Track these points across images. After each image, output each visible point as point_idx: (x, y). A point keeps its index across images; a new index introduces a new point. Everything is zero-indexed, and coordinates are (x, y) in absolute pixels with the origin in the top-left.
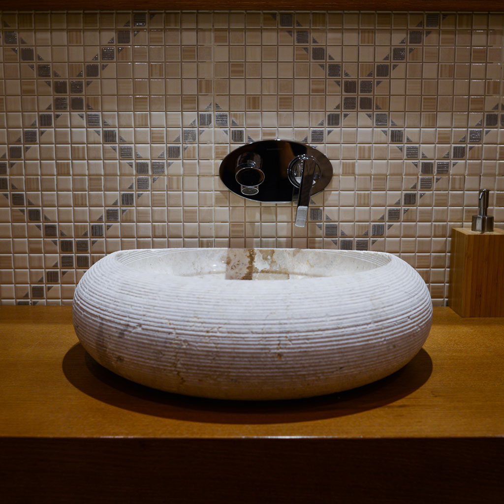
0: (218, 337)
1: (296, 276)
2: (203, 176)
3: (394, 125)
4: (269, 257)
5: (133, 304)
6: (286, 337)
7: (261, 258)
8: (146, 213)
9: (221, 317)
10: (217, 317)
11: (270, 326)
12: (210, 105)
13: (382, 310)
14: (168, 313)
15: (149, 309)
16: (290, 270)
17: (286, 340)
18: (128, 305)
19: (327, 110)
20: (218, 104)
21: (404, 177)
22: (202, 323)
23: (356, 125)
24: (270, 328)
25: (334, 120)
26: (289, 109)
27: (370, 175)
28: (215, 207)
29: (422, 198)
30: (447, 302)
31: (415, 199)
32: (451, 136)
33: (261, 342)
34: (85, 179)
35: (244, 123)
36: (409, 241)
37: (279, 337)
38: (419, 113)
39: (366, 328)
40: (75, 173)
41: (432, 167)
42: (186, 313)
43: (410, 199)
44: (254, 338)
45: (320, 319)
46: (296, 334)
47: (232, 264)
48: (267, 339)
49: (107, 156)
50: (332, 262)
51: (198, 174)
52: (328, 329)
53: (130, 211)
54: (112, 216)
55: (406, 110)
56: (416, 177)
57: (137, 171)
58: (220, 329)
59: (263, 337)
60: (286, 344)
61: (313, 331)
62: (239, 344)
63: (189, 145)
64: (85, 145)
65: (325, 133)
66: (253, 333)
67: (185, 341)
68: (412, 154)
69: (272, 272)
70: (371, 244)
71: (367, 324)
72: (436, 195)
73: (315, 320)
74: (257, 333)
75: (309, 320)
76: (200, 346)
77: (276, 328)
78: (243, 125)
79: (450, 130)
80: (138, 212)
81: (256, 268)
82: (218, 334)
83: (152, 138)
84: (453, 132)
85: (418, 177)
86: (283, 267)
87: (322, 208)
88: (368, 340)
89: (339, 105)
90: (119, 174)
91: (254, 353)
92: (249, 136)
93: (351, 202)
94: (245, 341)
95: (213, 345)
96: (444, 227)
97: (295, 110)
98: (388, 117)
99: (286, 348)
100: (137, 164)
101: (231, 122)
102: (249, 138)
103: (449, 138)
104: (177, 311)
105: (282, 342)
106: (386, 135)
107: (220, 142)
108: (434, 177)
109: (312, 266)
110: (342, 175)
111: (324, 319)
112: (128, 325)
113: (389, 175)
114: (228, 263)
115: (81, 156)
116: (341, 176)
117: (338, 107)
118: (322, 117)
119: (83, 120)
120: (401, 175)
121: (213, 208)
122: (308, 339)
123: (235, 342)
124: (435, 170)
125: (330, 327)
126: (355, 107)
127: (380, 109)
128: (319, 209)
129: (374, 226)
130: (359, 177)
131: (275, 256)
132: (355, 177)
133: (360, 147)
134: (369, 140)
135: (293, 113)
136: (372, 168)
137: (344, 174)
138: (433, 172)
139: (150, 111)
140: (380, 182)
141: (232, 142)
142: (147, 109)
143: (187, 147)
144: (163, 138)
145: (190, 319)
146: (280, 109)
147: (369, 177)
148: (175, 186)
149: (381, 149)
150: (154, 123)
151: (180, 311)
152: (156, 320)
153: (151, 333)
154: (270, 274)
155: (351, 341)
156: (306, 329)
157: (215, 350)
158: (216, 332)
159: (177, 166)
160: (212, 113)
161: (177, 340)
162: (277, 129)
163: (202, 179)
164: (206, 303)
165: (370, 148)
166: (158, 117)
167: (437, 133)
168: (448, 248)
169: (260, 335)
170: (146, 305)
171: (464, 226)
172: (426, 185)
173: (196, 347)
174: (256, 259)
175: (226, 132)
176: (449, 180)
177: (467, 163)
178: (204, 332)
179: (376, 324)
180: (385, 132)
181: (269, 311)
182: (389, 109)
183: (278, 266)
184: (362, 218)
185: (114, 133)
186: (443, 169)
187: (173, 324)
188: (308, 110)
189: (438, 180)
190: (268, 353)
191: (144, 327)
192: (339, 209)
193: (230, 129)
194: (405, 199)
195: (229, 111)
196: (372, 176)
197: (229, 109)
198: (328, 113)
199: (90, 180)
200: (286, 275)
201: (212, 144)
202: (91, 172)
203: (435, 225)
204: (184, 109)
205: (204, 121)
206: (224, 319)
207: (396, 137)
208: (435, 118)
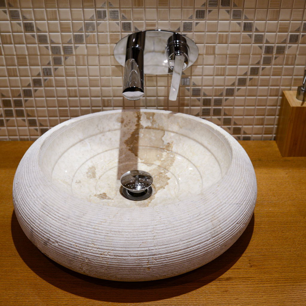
0: (108, 258)
1: (170, 133)
2: (102, 55)
3: (246, 19)
4: (151, 117)
5: (51, 225)
6: (153, 258)
7: (146, 118)
8: (62, 81)
9: (110, 245)
10: (107, 245)
11: (142, 252)
12: (105, 3)
13: (218, 227)
14: (74, 238)
15: (62, 232)
16: (165, 128)
17: (153, 260)
18: (49, 225)
19: (195, 7)
20: (110, 2)
21: (251, 56)
22: (97, 248)
23: (217, 18)
24: (142, 253)
25: (200, 15)
26: (166, 6)
27: (226, 55)
28: (112, 76)
29: (263, 70)
30: (275, 137)
31: (258, 71)
32: (289, 27)
33: (137, 262)
34: (14, 58)
35: (132, 17)
36: (252, 99)
37: (148, 258)
38: (266, 9)
39: (207, 243)
40: (6, 53)
41: (273, 49)
42: (87, 240)
43: (254, 71)
44: (131, 259)
45: (176, 244)
46: (159, 256)
47: (125, 122)
48: (140, 260)
49: (29, 41)
50: (194, 127)
51: (98, 54)
52: (181, 250)
53: (50, 80)
54: (37, 83)
55: (257, 7)
56: (260, 56)
57: (52, 52)
58: (109, 253)
59: (138, 259)
60: (153, 262)
61: (171, 252)
62: (122, 263)
63: (90, 33)
64: (11, 34)
65: (194, 24)
66: (131, 256)
67: (86, 258)
68: (259, 39)
69: (153, 129)
70: (224, 101)
71: (208, 240)
72: (274, 68)
73: (173, 245)
74: (133, 256)
75: (168, 246)
76: (97, 262)
77: (146, 253)
78: (131, 19)
79: (288, 23)
80: (56, 80)
81: (142, 125)
82: (108, 256)
83: (61, 28)
84: (291, 24)
85: (261, 56)
86: (161, 125)
87: (190, 77)
88: (207, 250)
89: (205, 3)
90: (39, 54)
91: (132, 268)
92: (136, 26)
93: (211, 73)
94: (126, 261)
95: (105, 262)
96: (277, 90)
97: (171, 7)
98: (242, 12)
99: (152, 264)
100: (52, 47)
101: (121, 17)
102: (136, 29)
103: (288, 28)
104: (81, 237)
105: (150, 261)
106: (240, 26)
107: (114, 31)
108: (273, 56)
109: (181, 127)
110: (206, 55)
111: (178, 243)
112: (49, 240)
113: (240, 55)
114: (122, 122)
115: (9, 41)
116: (204, 56)
117: (204, 5)
118: (192, 12)
119: (7, 14)
120: (249, 54)
121: (110, 77)
122: (167, 258)
123: (119, 262)
124: (275, 51)
125: (183, 248)
126: (217, 4)
127: (236, 6)
128: (188, 78)
129: (227, 89)
130: (218, 56)
131: (155, 117)
132: (215, 56)
133: (220, 35)
134: (227, 29)
135: (169, 10)
136: (228, 50)
137: (207, 54)
138: (273, 52)
139: (58, 8)
140: (233, 59)
141: (123, 31)
142: (56, 6)
143: (89, 35)
144: (70, 28)
145: (89, 245)
146: (159, 6)
147: (225, 56)
148: (81, 63)
149: (235, 36)
150: (62, 17)
151: (82, 238)
152: (67, 241)
153: (64, 249)
154: (152, 130)
155: (196, 253)
156: (166, 252)
157: (107, 265)
158: (107, 255)
159: (82, 48)
160: (106, 9)
161: (82, 257)
162: (157, 22)
163: (101, 57)
164: (99, 233)
165: (227, 36)
166: (65, 12)
167: (279, 24)
168: (279, 103)
169: (136, 258)
170: (60, 229)
171: (292, 89)
172: (267, 61)
173: (94, 262)
174: (142, 118)
175: (118, 24)
176: (284, 58)
177: (299, 47)
178: (99, 254)
179: (214, 238)
180: (239, 24)
181: (142, 241)
182: (244, 6)
183: (157, 124)
184: (219, 84)
185: (32, 25)
186: (280, 50)
187: (78, 246)
188: (180, 7)
189: (276, 58)
190: (141, 267)
191: (59, 244)
192: (202, 78)
193: (120, 22)
194: (251, 71)
195: (120, 8)
196: (228, 56)
197: (120, 6)
198: (196, 10)
199: (18, 58)
200: (163, 132)
201: (107, 32)
202: (18, 53)
203: (271, 89)
204: (85, 6)
205: (101, 15)
206: (112, 247)
207: (248, 27)
208: (278, 13)
